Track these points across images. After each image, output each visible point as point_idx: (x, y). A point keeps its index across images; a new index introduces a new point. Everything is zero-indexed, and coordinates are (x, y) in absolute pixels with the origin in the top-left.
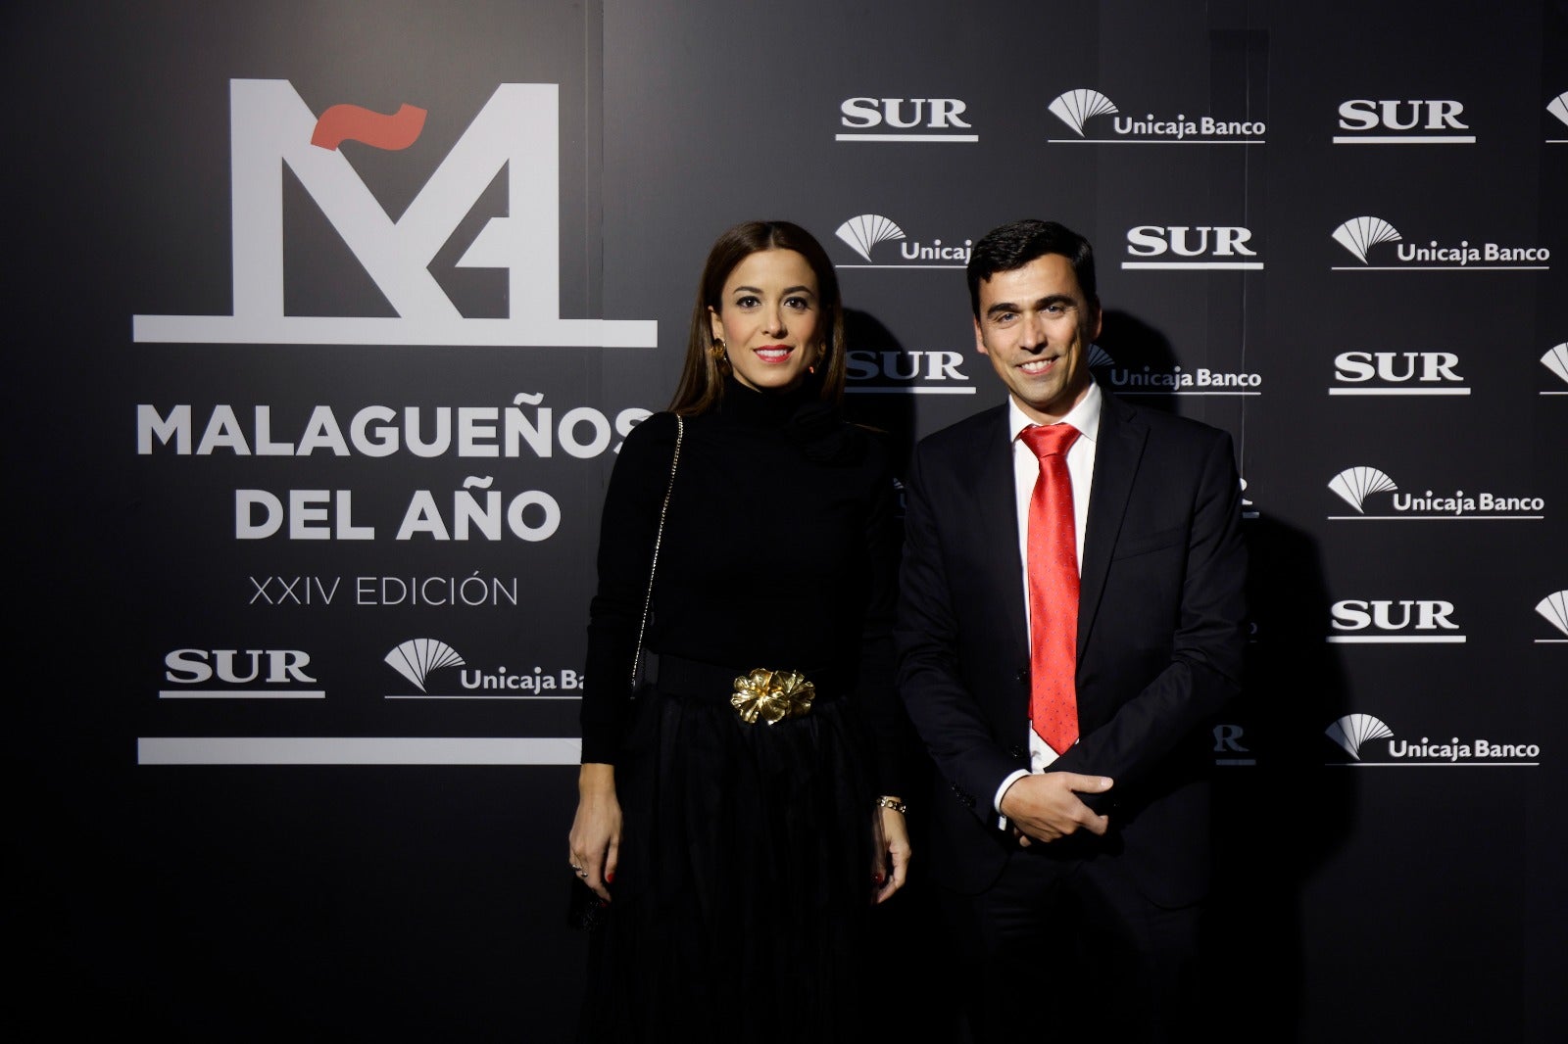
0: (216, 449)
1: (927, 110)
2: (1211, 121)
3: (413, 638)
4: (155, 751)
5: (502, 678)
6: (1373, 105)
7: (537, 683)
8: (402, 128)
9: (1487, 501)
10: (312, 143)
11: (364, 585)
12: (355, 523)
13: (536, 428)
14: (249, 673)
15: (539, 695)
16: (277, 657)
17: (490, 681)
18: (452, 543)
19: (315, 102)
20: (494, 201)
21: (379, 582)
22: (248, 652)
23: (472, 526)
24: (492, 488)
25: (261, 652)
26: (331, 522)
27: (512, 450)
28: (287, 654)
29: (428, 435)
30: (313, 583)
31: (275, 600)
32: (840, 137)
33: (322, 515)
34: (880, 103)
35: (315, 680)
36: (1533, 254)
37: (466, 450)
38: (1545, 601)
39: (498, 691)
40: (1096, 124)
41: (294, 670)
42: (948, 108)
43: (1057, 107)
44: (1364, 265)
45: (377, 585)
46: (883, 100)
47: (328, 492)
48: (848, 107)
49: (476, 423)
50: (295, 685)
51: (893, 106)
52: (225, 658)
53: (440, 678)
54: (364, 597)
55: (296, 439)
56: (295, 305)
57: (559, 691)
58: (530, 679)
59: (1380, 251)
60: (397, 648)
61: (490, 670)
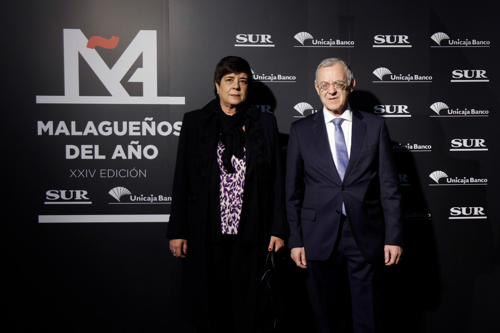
0: (60, 133)
1: (260, 37)
2: (339, 41)
3: (116, 186)
4: (43, 219)
5: (142, 198)
6: (383, 36)
7: (151, 199)
8: (112, 43)
9: (416, 146)
10: (87, 47)
11: (103, 172)
12: (100, 154)
13: (151, 127)
14: (70, 197)
15: (152, 202)
16: (78, 192)
17: (139, 199)
18: (127, 160)
19: (88, 36)
20: (138, 63)
21: (107, 171)
22: (70, 191)
23: (133, 155)
24: (139, 144)
25: (73, 191)
26: (93, 154)
27: (144, 134)
28: (81, 192)
29: (120, 129)
30: (88, 172)
31: (77, 176)
32: (236, 45)
33: (90, 152)
34: (247, 36)
35: (89, 199)
36: (428, 78)
37: (131, 133)
38: (432, 174)
39: (141, 202)
40: (307, 42)
41: (83, 196)
42: (266, 37)
43: (296, 37)
44: (381, 81)
45: (106, 172)
46: (248, 35)
47: (92, 145)
48: (238, 37)
49: (134, 126)
50: (83, 200)
51: (250, 37)
52: (63, 193)
53: (124, 198)
54: (103, 175)
55: (83, 131)
56: (83, 92)
57: (158, 201)
59: (386, 77)
60: (112, 190)
61: (138, 196)
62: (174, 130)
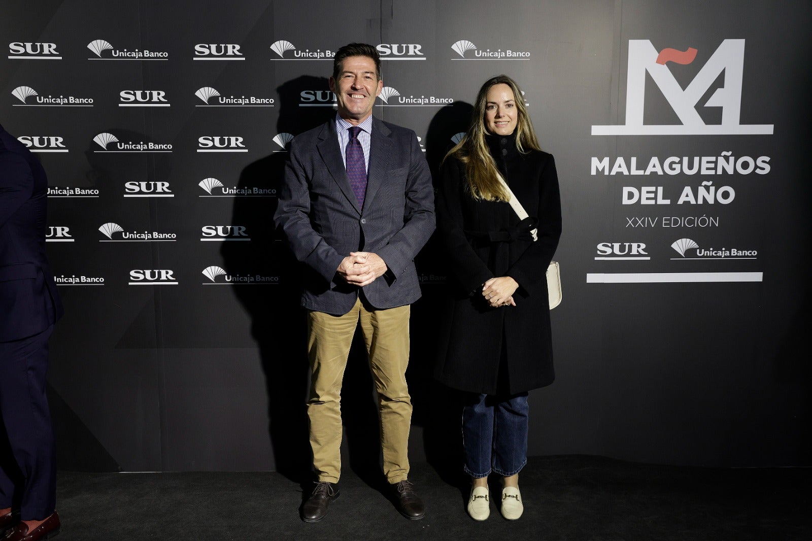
0: (617, 173)
3: (681, 238)
4: (593, 278)
5: (711, 252)
7: (723, 254)
11: (666, 220)
12: (664, 198)
13: (728, 163)
14: (624, 251)
15: (723, 258)
16: (634, 245)
17: (707, 253)
18: (697, 205)
20: (719, 82)
22: (624, 244)
23: (704, 199)
24: (712, 185)
26: (655, 198)
27: (720, 172)
28: (638, 244)
29: (691, 167)
30: (648, 220)
31: (635, 225)
33: (652, 195)
35: (647, 253)
37: (704, 172)
39: (710, 257)
41: (640, 250)
45: (670, 220)
47: (655, 187)
49: (708, 162)
50: (639, 255)
52: (617, 246)
53: (690, 252)
54: (665, 224)
55: (645, 170)
56: (647, 121)
57: (730, 256)
58: (721, 252)
60: (675, 242)
61: (707, 249)
62: (756, 167)
